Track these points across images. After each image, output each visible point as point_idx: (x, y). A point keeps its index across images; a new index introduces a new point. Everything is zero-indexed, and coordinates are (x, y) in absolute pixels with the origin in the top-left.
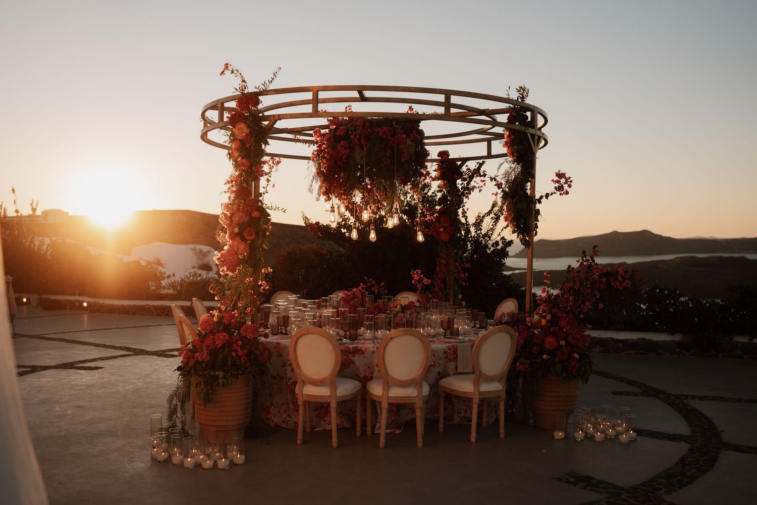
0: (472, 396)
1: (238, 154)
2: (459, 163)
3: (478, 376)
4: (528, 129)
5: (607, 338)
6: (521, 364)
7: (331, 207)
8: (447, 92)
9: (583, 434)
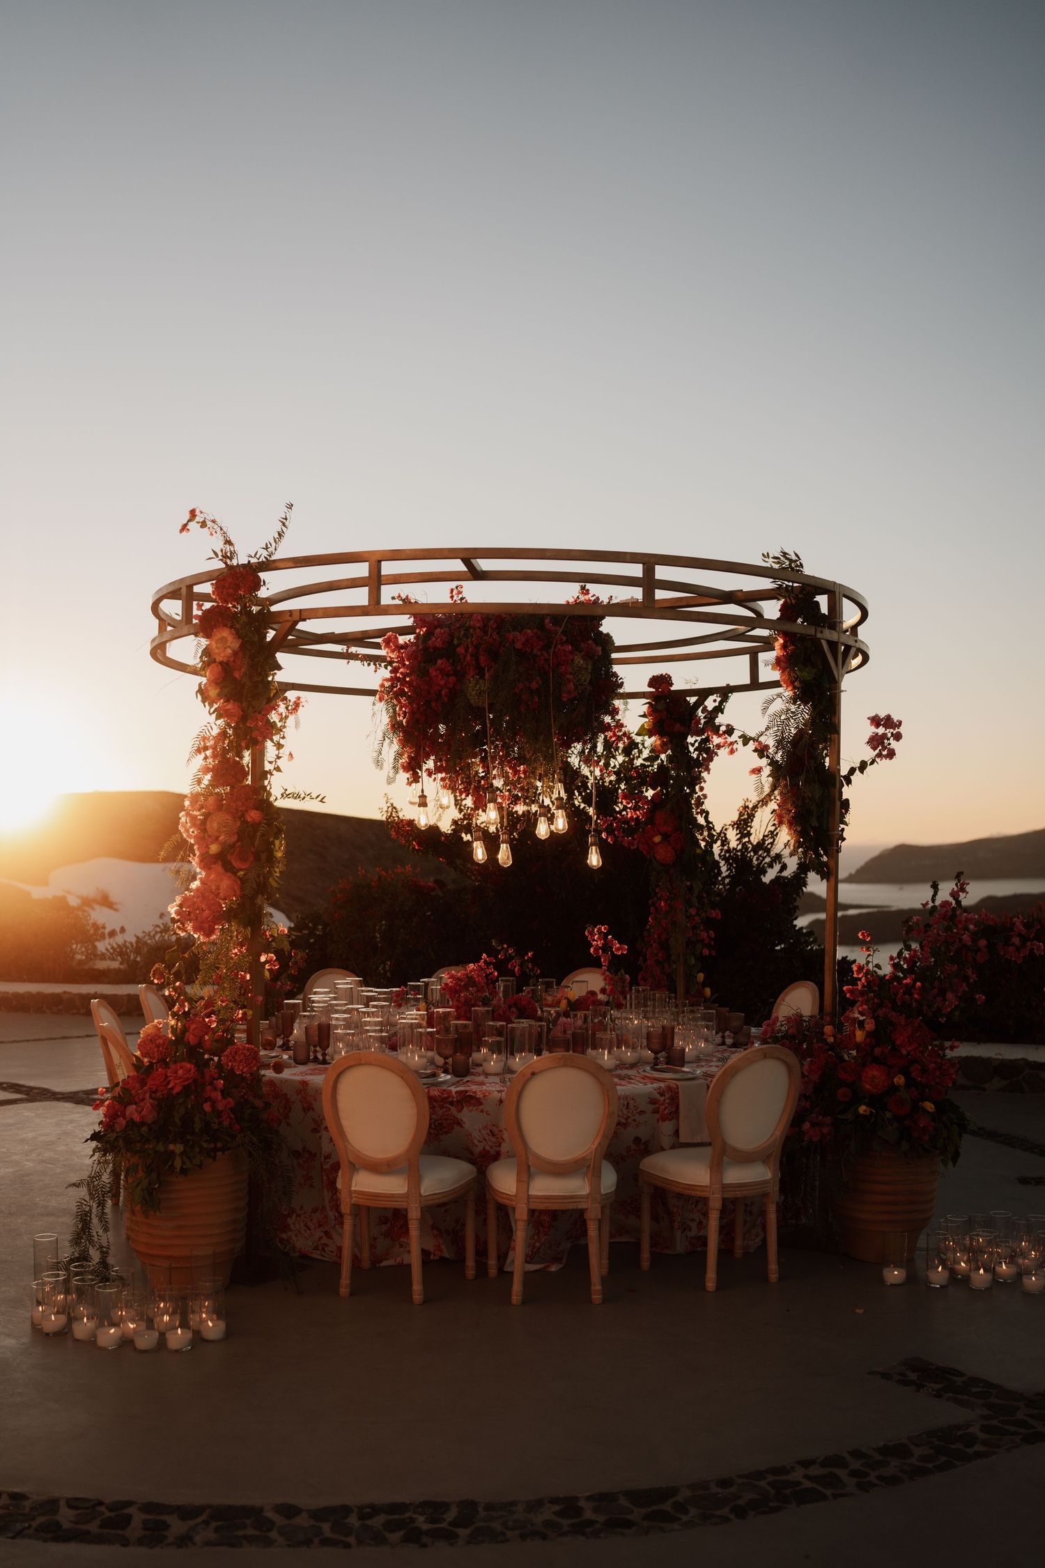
0: (706, 1194)
1: (217, 691)
2: (692, 700)
3: (722, 1155)
4: (821, 632)
5: (1016, 1060)
6: (813, 1125)
7: (419, 797)
8: (646, 559)
9: (946, 1274)
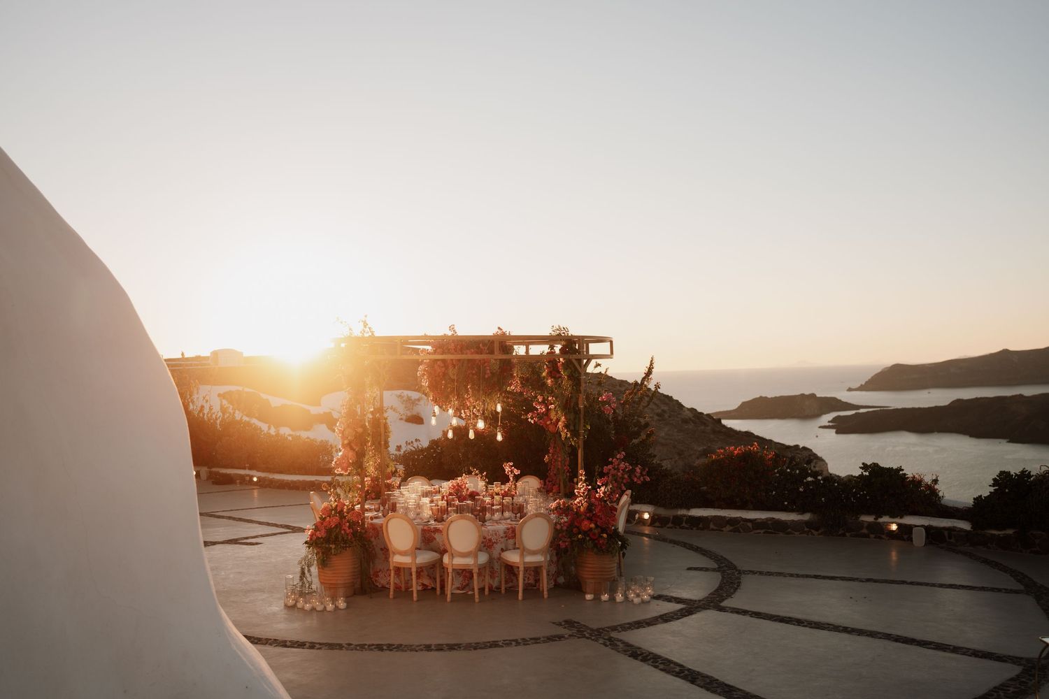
0: (518, 566)
3: (524, 551)
5: (736, 517)
6: (563, 542)
9: (608, 597)
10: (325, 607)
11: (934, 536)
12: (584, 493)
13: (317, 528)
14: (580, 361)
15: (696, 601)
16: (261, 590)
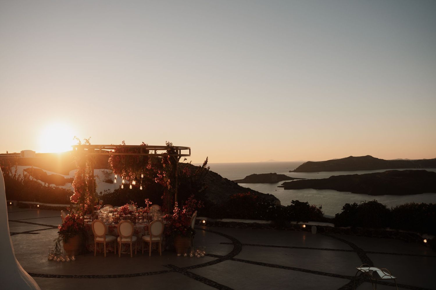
0: (149, 242)
3: (152, 236)
4: (173, 155)
5: (241, 222)
6: (168, 232)
10: (66, 260)
11: (320, 229)
12: (177, 212)
13: (63, 226)
14: (176, 157)
15: (223, 256)
16: (38, 253)
